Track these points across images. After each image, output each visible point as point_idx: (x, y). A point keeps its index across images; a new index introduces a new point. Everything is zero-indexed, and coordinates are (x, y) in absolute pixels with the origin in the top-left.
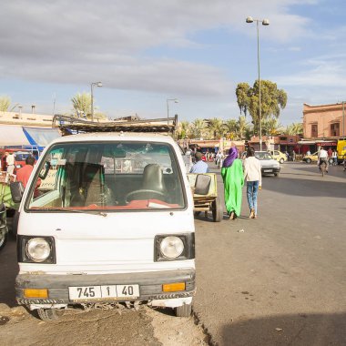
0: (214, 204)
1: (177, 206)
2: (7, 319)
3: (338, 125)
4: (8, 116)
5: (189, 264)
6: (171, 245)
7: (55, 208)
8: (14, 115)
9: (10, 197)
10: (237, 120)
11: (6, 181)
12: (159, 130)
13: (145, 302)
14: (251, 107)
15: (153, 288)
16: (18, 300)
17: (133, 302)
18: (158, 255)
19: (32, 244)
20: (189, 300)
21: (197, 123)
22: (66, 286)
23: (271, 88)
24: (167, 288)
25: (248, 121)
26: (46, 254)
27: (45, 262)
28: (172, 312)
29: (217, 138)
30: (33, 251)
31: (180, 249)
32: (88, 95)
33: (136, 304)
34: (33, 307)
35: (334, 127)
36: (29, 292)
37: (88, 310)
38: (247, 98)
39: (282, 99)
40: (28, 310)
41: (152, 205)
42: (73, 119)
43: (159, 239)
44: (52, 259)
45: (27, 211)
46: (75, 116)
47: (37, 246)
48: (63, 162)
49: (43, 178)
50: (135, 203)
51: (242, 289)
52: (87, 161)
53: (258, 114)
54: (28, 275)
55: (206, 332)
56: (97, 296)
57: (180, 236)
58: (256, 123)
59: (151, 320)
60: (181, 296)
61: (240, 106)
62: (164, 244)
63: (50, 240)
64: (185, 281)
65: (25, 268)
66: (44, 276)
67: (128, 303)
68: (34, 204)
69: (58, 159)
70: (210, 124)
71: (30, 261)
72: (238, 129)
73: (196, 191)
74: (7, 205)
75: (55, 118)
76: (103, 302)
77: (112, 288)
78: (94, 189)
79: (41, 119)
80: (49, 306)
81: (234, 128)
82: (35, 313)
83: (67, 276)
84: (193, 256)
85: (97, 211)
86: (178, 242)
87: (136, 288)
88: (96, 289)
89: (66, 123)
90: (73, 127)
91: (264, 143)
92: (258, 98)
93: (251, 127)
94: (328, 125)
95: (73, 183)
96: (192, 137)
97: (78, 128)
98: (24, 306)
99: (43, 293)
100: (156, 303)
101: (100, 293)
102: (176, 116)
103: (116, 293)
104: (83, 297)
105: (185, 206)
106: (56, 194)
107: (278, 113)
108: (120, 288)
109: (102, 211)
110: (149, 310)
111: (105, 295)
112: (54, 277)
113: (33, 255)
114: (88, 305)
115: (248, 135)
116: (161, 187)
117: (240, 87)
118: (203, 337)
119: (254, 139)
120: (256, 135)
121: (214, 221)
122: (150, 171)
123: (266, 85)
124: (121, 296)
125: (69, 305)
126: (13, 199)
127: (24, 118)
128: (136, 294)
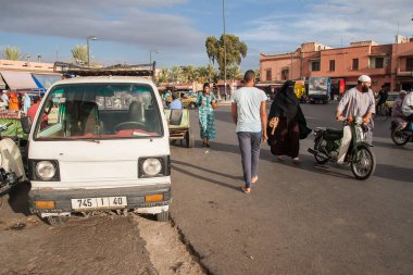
0: (187, 133)
1: (155, 134)
2: (24, 225)
3: (287, 71)
4: (18, 64)
5: (166, 180)
6: (151, 165)
7: (58, 137)
8: (23, 63)
9: (21, 130)
10: (207, 67)
11: (19, 117)
12: (141, 74)
13: (132, 210)
14: (218, 57)
15: (138, 199)
16: (31, 209)
17: (122, 210)
18: (141, 173)
19: (41, 166)
20: (166, 208)
21: (174, 69)
22: (69, 198)
23: (234, 40)
24: (148, 198)
25: (215, 67)
26: (52, 174)
27: (51, 180)
28: (153, 217)
29: (190, 81)
30: (42, 171)
31: (159, 168)
32: (85, 47)
33: (125, 211)
34: (44, 215)
35: (285, 72)
36: (39, 204)
37: (87, 217)
38: (215, 49)
39: (243, 50)
40: (40, 218)
41: (135, 133)
42: (70, 66)
43: (141, 160)
44: (57, 177)
45: (35, 140)
46: (74, 63)
47: (45, 168)
48: (63, 100)
49: (47, 113)
50: (122, 133)
51: (208, 200)
52: (84, 99)
53: (223, 62)
54: (38, 190)
55: (180, 232)
56: (94, 206)
57: (158, 158)
58: (222, 69)
59: (137, 224)
60: (159, 205)
61: (210, 55)
62: (146, 164)
63: (55, 163)
64: (163, 193)
65: (35, 185)
66: (51, 191)
67: (118, 211)
68: (41, 134)
69: (59, 98)
70: (185, 70)
71: (39, 179)
72: (208, 74)
73: (171, 123)
74: (21, 136)
75: (56, 64)
76: (100, 210)
77: (105, 199)
78: (90, 121)
79: (46, 67)
80: (56, 214)
81: (204, 73)
82: (46, 220)
83: (69, 191)
84: (169, 174)
85: (92, 139)
86: (157, 162)
87: (124, 199)
88: (93, 200)
89: (67, 69)
90: (70, 72)
91: (228, 86)
92: (224, 49)
93: (218, 72)
94: (279, 71)
95: (72, 118)
96: (170, 81)
97: (76, 73)
98: (36, 214)
99: (51, 204)
100: (140, 210)
101: (96, 203)
102: (155, 63)
103: (109, 203)
104: (83, 207)
105: (162, 135)
106: (59, 127)
107: (240, 61)
108: (112, 199)
109: (96, 139)
110: (135, 216)
111: (100, 205)
112: (59, 191)
113: (41, 174)
114: (87, 213)
115: (215, 79)
116: (143, 119)
117: (209, 40)
118: (178, 236)
119: (220, 82)
120: (223, 79)
121: (187, 146)
122: (135, 107)
123: (230, 38)
124: (112, 205)
125: (72, 214)
126: (24, 131)
127: (33, 65)
128: (125, 203)
